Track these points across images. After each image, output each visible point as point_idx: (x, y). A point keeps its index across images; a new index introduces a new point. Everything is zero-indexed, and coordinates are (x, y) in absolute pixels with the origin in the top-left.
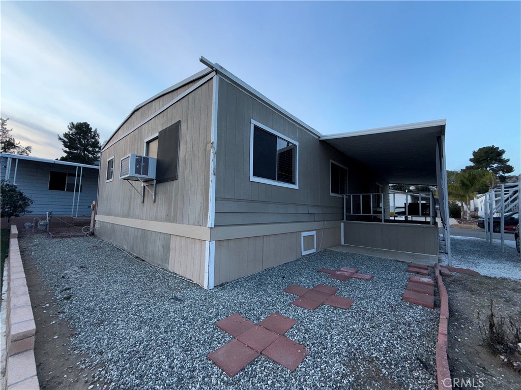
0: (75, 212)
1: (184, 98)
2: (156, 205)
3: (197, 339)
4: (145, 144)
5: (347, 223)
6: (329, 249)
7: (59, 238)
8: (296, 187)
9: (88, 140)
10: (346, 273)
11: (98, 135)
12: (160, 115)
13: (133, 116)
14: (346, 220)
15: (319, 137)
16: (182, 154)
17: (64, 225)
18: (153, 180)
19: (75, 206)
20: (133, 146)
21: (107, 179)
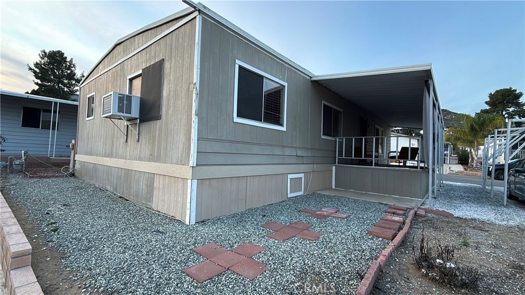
0: (52, 151)
1: (168, 36)
2: (139, 145)
3: (174, 259)
4: (128, 81)
5: (340, 166)
6: (319, 192)
7: (37, 177)
8: (284, 129)
9: (62, 71)
10: (325, 213)
11: (74, 65)
12: (144, 51)
13: (115, 50)
14: (338, 163)
15: (311, 78)
16: (165, 93)
17: (40, 165)
18: (136, 119)
19: (52, 145)
20: (115, 83)
21: (88, 117)
